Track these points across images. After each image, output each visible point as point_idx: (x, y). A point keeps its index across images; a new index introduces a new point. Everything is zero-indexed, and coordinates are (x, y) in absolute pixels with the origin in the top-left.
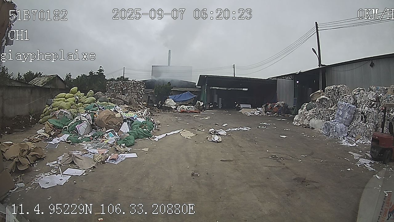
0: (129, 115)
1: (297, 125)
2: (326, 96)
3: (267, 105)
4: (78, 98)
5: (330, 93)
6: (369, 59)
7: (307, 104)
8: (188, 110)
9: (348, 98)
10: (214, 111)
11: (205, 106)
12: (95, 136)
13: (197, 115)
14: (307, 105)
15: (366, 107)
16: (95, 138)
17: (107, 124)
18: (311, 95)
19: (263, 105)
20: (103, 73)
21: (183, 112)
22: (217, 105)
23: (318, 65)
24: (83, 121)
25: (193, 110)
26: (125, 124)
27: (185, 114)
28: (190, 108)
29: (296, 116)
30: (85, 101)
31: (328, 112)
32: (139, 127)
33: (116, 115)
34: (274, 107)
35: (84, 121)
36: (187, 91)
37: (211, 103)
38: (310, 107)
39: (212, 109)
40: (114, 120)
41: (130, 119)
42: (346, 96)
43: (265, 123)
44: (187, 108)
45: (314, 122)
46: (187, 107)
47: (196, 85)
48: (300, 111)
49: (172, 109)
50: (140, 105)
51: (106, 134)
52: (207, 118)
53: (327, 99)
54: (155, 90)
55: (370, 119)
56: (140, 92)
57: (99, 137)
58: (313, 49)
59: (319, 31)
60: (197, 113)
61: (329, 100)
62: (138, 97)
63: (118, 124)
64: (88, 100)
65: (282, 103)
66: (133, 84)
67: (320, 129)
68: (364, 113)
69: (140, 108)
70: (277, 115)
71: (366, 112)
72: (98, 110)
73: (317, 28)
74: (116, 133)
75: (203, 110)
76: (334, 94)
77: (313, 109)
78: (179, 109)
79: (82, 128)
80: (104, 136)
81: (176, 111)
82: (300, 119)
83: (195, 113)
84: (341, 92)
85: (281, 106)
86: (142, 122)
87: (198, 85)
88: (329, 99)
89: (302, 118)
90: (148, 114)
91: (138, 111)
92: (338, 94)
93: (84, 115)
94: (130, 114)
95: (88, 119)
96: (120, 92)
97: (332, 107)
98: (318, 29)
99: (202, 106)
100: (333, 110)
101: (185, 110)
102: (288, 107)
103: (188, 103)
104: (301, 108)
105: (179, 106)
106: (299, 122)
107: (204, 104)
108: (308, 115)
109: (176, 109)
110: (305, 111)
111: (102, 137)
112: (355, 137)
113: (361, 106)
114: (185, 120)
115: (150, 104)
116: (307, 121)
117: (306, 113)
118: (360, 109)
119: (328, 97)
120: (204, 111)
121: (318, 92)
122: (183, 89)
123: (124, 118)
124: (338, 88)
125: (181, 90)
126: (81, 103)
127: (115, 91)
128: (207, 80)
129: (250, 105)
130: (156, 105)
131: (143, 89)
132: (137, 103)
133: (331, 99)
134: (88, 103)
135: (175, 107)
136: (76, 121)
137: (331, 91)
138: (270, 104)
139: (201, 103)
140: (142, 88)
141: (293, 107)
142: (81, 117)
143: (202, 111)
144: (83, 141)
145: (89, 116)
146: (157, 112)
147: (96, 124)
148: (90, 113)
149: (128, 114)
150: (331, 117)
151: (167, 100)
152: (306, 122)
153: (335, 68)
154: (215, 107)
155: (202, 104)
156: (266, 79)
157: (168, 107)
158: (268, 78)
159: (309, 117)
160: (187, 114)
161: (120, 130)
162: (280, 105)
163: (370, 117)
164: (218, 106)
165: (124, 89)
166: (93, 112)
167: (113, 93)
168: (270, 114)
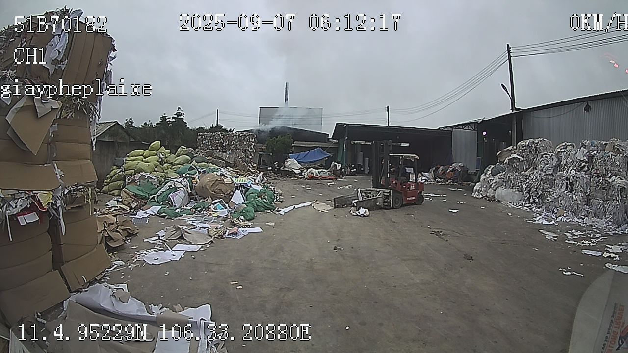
0: (241, 181)
1: (478, 197)
2: (519, 155)
3: (437, 169)
4: (162, 157)
5: (524, 151)
6: (584, 100)
7: (492, 166)
8: (319, 175)
9: (549, 158)
10: (357, 177)
11: (343, 170)
12: (197, 208)
13: (333, 183)
14: (492, 168)
15: (572, 170)
16: (198, 211)
17: (213, 193)
18: (498, 154)
19: (430, 168)
20: (182, 119)
21: (312, 178)
22: (362, 169)
23: (511, 108)
24: (178, 188)
25: (327, 175)
26: (238, 192)
27: (314, 181)
28: (322, 173)
29: (478, 184)
30: (175, 161)
31: (521, 177)
32: (256, 197)
33: (224, 180)
34: (448, 171)
35: (181, 189)
36: (317, 147)
37: (353, 166)
38: (497, 170)
39: (355, 175)
40: (223, 188)
41: (243, 185)
42: (546, 154)
43: (431, 194)
44: (317, 172)
45: (501, 192)
46: (317, 170)
47: (330, 137)
48: (482, 177)
49: (296, 174)
50: (250, 167)
51: (212, 206)
52: (347, 187)
53: (519, 159)
54: (267, 145)
55: (578, 187)
56: (249, 149)
57: (204, 210)
58: (502, 85)
59: (511, 58)
60: (332, 179)
61: (522, 161)
62: (245, 155)
63: (228, 193)
64: (179, 160)
65: (459, 166)
66: (238, 137)
67: (510, 203)
68: (570, 178)
69: (249, 173)
70: (452, 183)
71: (571, 178)
72: (197, 173)
73: (509, 53)
74: (227, 205)
75: (341, 176)
76: (530, 152)
77: (501, 174)
78: (306, 173)
79: (178, 198)
80: (210, 208)
81: (301, 177)
82: (483, 188)
83: (330, 179)
84: (540, 149)
85: (458, 170)
86: (259, 190)
87: (333, 138)
88: (523, 159)
89: (485, 186)
90: (263, 180)
91: (248, 177)
92: (536, 152)
93: (178, 181)
94: (242, 179)
95: (184, 186)
96: (219, 148)
97: (527, 171)
98: (511, 55)
99: (340, 169)
100: (528, 175)
101: (315, 175)
102: (469, 171)
103: (319, 165)
104: (484, 173)
105: (305, 170)
106: (481, 192)
107: (343, 167)
108: (494, 182)
109: (300, 174)
110: (489, 177)
111: (208, 209)
112: (557, 213)
113: (566, 169)
114: (316, 189)
115: (262, 166)
116: (492, 191)
117: (491, 180)
118: (564, 173)
119: (521, 156)
120: (343, 176)
121: (508, 150)
122: (310, 144)
123: (236, 185)
124: (536, 143)
125: (307, 146)
126: (169, 165)
127: (210, 146)
128: (347, 131)
129: (412, 169)
130: (271, 168)
131: (253, 144)
132: (246, 164)
133: (526, 160)
134: (180, 165)
135: (300, 172)
136: (168, 188)
137: (525, 147)
138: (442, 167)
139: (337, 165)
140: (252, 142)
141: (475, 171)
142: (175, 183)
143: (339, 177)
144: (184, 215)
145: (186, 182)
146: (274, 178)
147: (196, 193)
148: (186, 178)
149: (239, 179)
150: (524, 185)
151: (288, 160)
152: (490, 193)
153: (536, 113)
154: (360, 172)
155: (339, 166)
156: (435, 129)
157: (288, 171)
158: (437, 128)
159: (495, 186)
160: (317, 182)
161: (232, 200)
162: (457, 168)
163: (577, 185)
164: (364, 170)
165: (224, 145)
166: (191, 176)
167: (209, 150)
168: (441, 182)
